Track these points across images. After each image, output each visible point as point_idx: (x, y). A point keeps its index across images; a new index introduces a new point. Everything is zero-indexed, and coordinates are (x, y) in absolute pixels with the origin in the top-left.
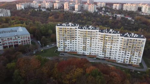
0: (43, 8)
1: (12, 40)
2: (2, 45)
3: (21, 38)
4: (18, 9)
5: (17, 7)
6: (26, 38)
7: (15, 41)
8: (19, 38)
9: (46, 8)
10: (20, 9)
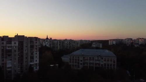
0: (135, 44)
1: (93, 60)
2: (83, 64)
3: (104, 61)
4: (109, 44)
5: (109, 43)
6: (111, 61)
7: (97, 62)
8: (102, 60)
9: (140, 44)
10: (111, 44)
